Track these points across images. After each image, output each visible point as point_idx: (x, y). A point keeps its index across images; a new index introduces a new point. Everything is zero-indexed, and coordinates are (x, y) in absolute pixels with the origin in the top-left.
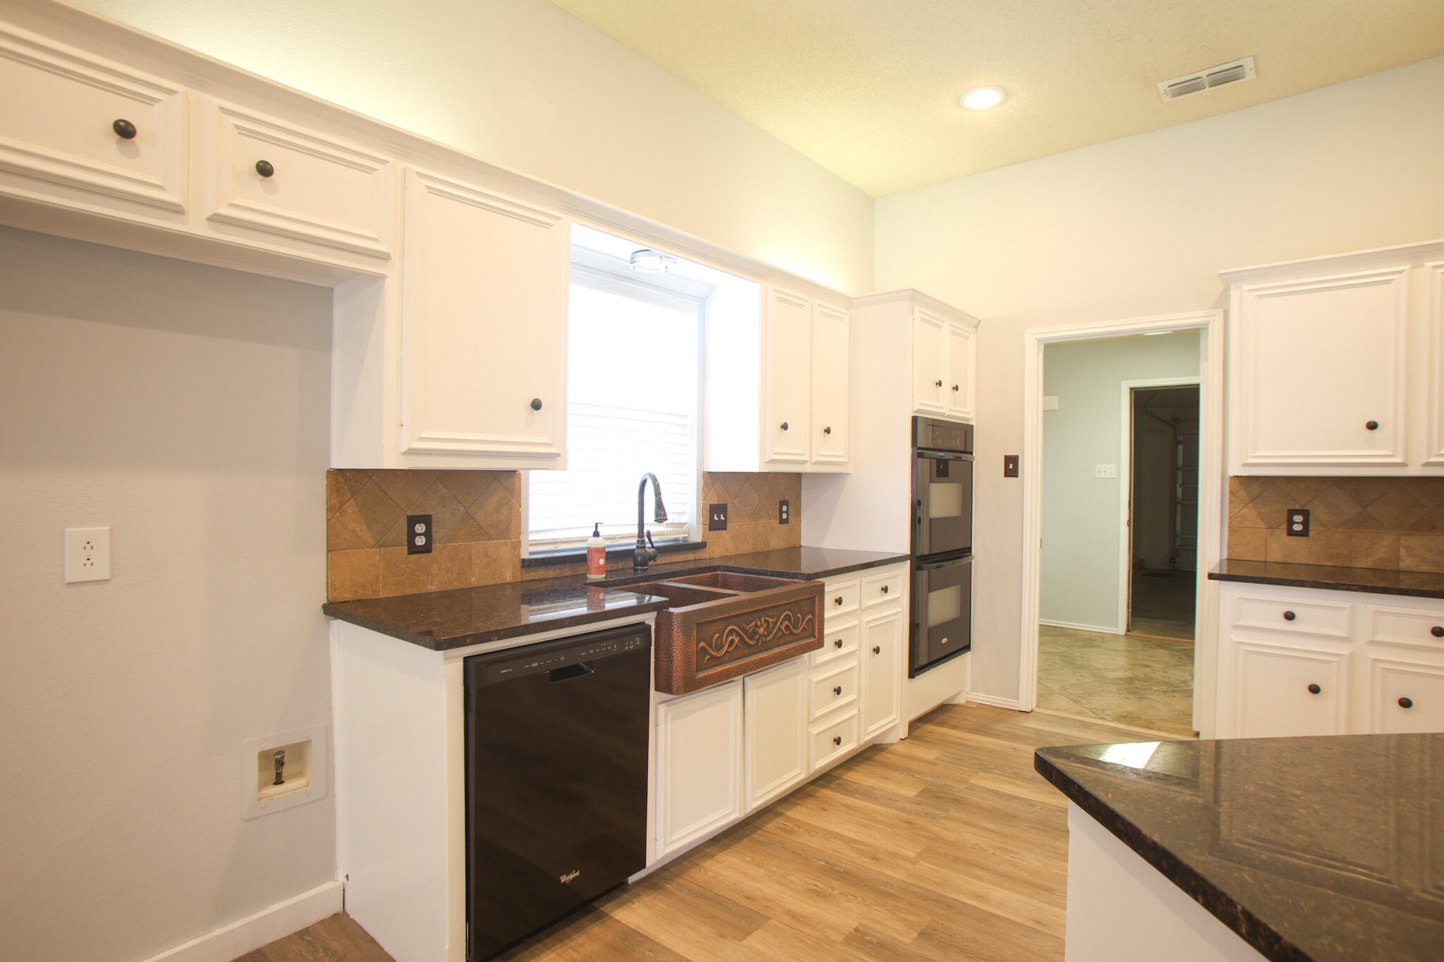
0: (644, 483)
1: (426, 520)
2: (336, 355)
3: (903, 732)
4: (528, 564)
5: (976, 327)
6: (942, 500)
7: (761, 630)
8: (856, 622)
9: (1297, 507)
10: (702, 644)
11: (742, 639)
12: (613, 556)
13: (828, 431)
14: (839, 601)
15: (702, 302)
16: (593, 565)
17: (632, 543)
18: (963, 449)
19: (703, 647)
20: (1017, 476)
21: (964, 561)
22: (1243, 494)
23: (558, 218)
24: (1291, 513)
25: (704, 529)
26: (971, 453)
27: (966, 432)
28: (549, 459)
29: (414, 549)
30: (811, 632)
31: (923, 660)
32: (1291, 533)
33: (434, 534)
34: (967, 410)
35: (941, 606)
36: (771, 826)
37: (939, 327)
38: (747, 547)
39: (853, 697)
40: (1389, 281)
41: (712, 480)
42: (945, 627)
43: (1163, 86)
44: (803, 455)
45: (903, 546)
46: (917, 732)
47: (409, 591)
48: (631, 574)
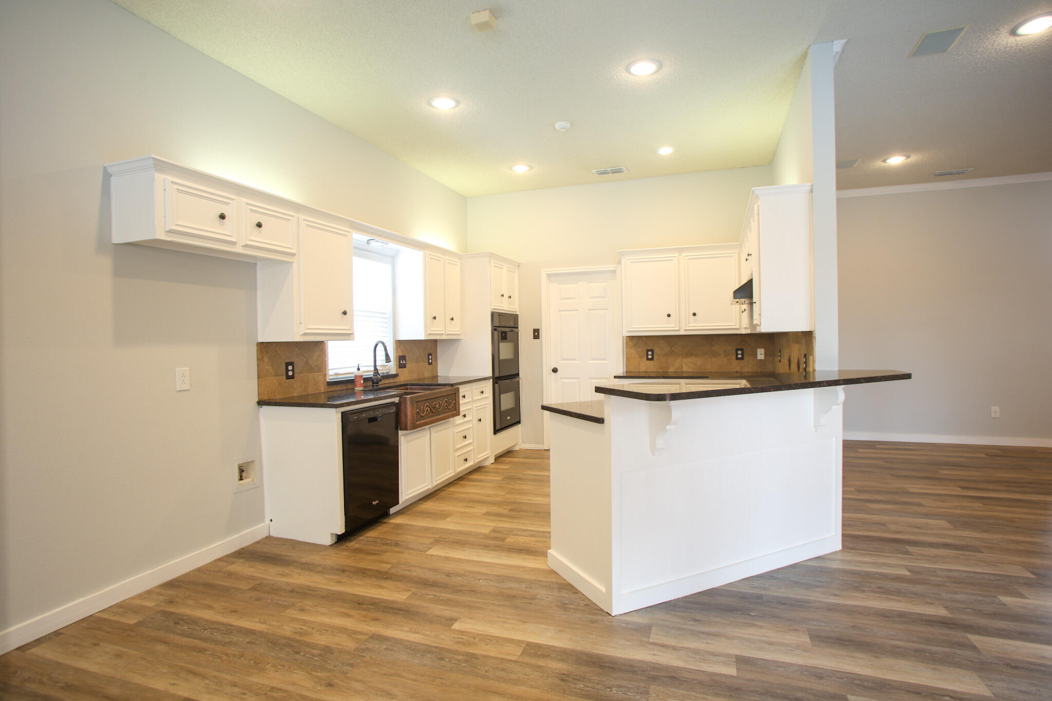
0: (376, 346)
1: (292, 364)
2: (259, 292)
3: (492, 460)
4: (331, 384)
5: (519, 266)
6: (506, 351)
7: (437, 406)
8: (471, 407)
9: (650, 348)
10: (417, 410)
11: (431, 409)
12: (366, 380)
13: (452, 319)
14: (464, 397)
15: (393, 259)
16: (358, 383)
17: (371, 374)
18: (514, 326)
19: (418, 412)
20: (539, 338)
21: (516, 380)
22: (630, 343)
23: (349, 232)
24: (648, 351)
25: (397, 368)
26: (518, 328)
27: (515, 317)
28: (347, 336)
29: (288, 377)
30: (454, 408)
31: (498, 427)
32: (648, 359)
33: (295, 370)
34: (516, 307)
35: (507, 401)
36: (443, 494)
37: (502, 268)
38: (415, 376)
39: (471, 441)
40: (672, 260)
41: (400, 344)
42: (509, 412)
43: (594, 171)
44: (442, 331)
45: (489, 373)
46: (499, 461)
47: (287, 396)
48: (371, 388)
